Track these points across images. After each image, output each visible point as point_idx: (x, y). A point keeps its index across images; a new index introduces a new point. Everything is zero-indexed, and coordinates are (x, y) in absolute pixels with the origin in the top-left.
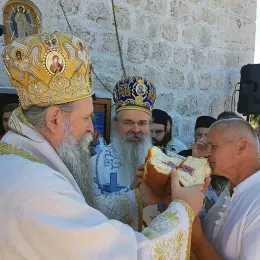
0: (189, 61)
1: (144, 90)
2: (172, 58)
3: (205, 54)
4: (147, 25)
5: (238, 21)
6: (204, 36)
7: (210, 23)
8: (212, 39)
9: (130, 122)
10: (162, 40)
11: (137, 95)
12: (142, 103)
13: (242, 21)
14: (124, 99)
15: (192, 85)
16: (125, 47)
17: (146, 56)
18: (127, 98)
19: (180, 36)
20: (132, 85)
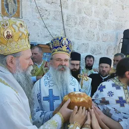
0: (97, 27)
1: (67, 43)
2: (89, 25)
3: (106, 23)
4: (77, 7)
5: (123, 6)
6: (105, 14)
7: (109, 7)
8: (110, 15)
9: (59, 60)
10: (84, 15)
11: (63, 46)
12: (66, 50)
13: (125, 6)
14: (56, 48)
15: (98, 39)
16: (65, 19)
17: (76, 23)
18: (58, 47)
19: (93, 13)
20: (60, 40)
